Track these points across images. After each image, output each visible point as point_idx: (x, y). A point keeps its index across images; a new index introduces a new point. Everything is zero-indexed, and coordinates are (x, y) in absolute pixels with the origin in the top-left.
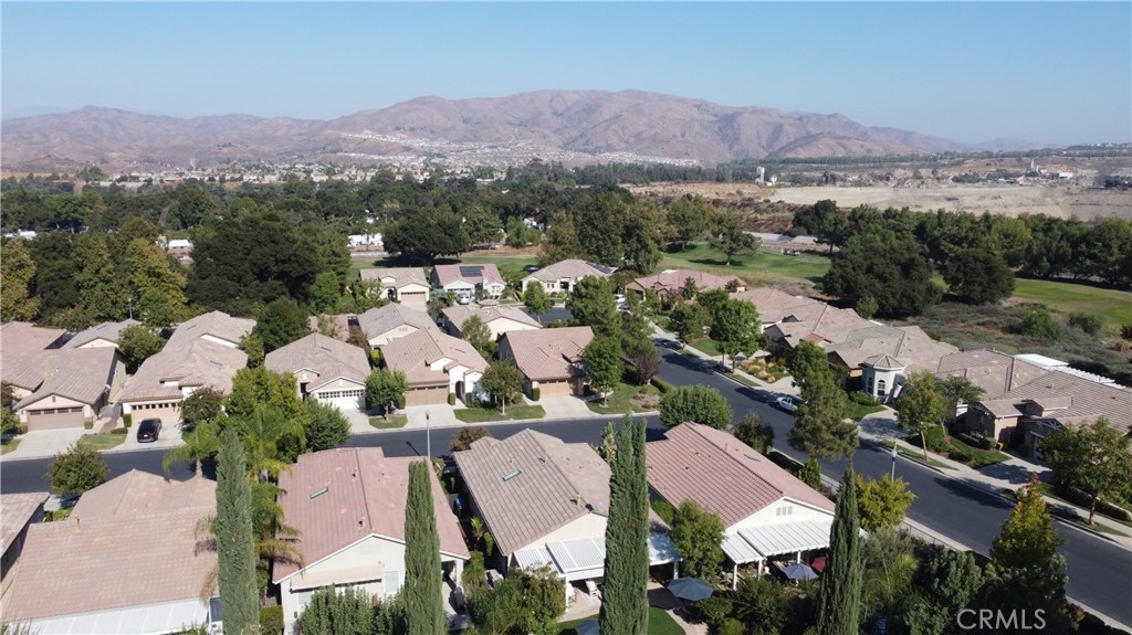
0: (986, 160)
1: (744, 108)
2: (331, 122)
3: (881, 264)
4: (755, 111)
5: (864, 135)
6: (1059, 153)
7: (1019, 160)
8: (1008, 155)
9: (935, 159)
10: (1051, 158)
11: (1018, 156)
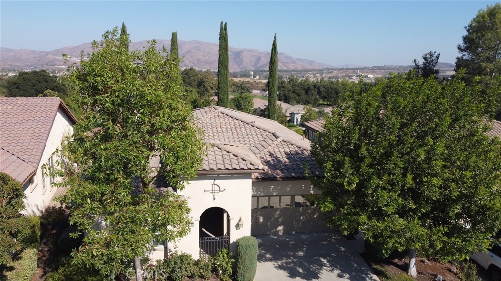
0: (341, 71)
1: (244, 49)
2: (50, 52)
3: (298, 90)
4: (249, 51)
5: (294, 62)
6: (368, 69)
7: (354, 71)
8: (349, 69)
9: (322, 71)
10: (365, 71)
11: (353, 70)
